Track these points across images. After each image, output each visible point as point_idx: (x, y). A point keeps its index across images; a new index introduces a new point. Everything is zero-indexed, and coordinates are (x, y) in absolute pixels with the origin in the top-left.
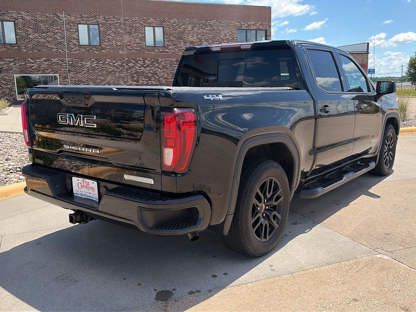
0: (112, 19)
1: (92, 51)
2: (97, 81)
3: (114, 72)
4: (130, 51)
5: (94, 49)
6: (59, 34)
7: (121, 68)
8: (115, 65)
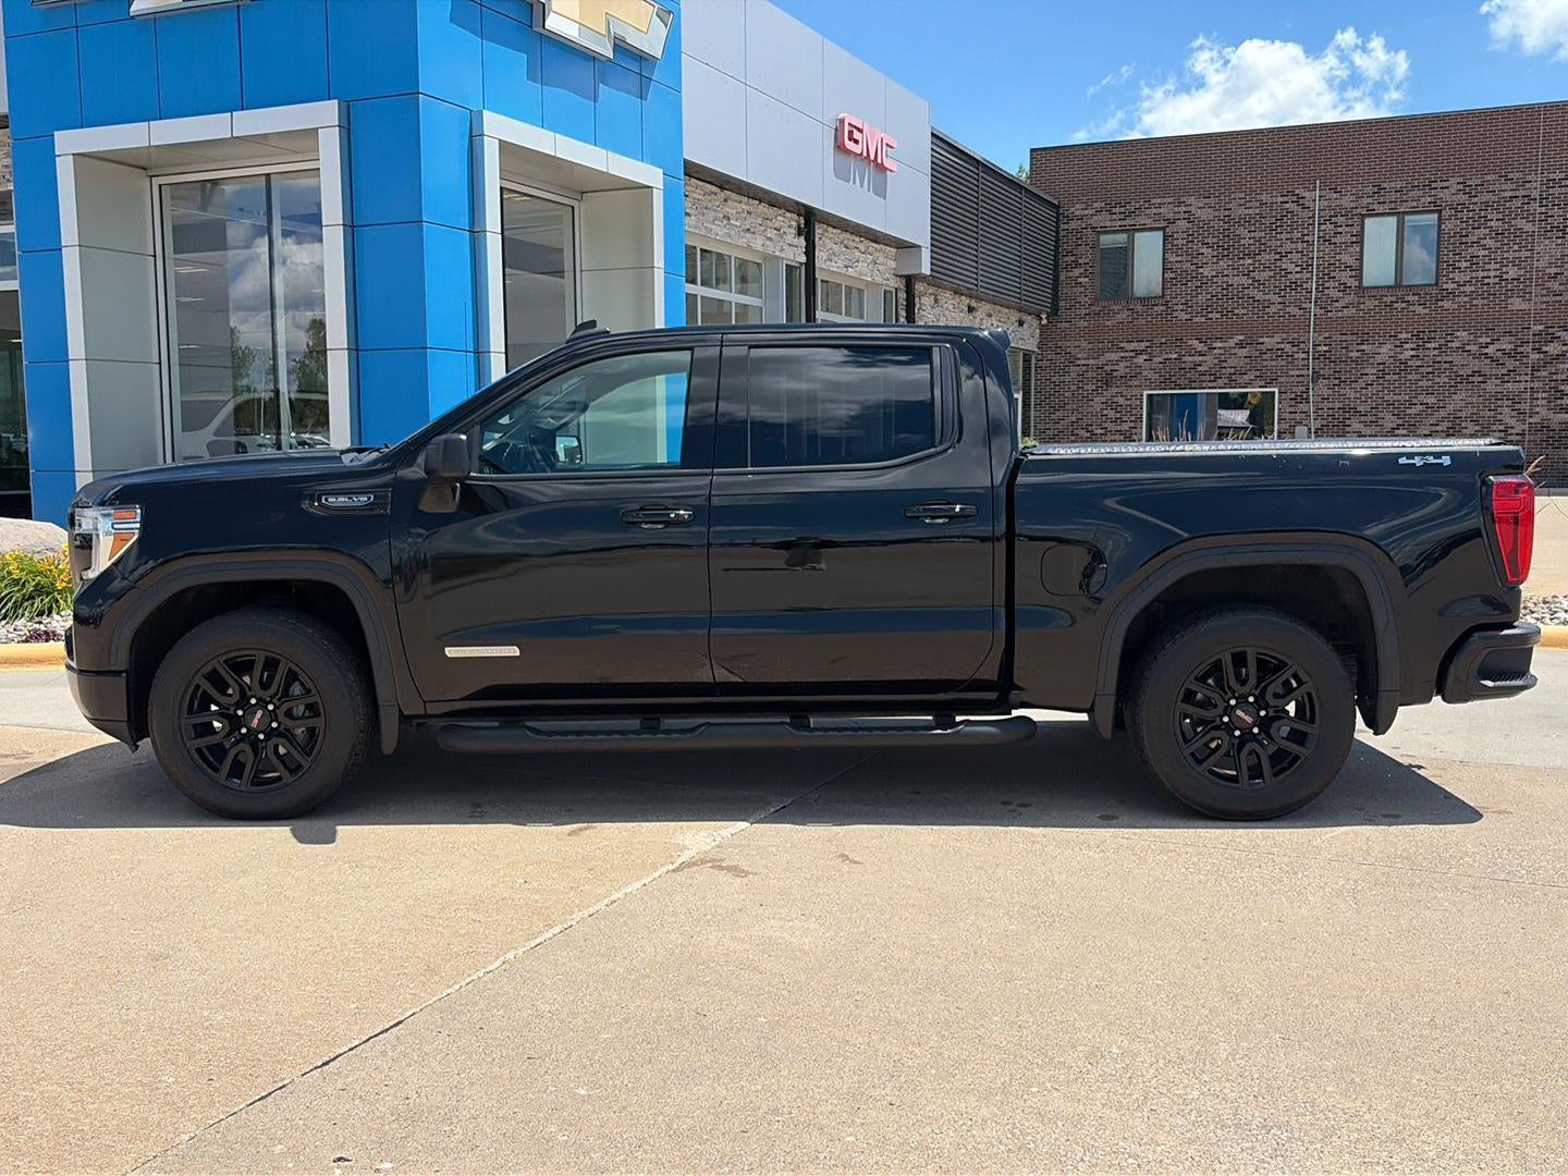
0: (1497, 187)
1: (1404, 305)
2: (1409, 411)
3: (1480, 379)
4: (1558, 298)
5: (1411, 298)
6: (1295, 257)
7: (1510, 364)
8: (1486, 351)
